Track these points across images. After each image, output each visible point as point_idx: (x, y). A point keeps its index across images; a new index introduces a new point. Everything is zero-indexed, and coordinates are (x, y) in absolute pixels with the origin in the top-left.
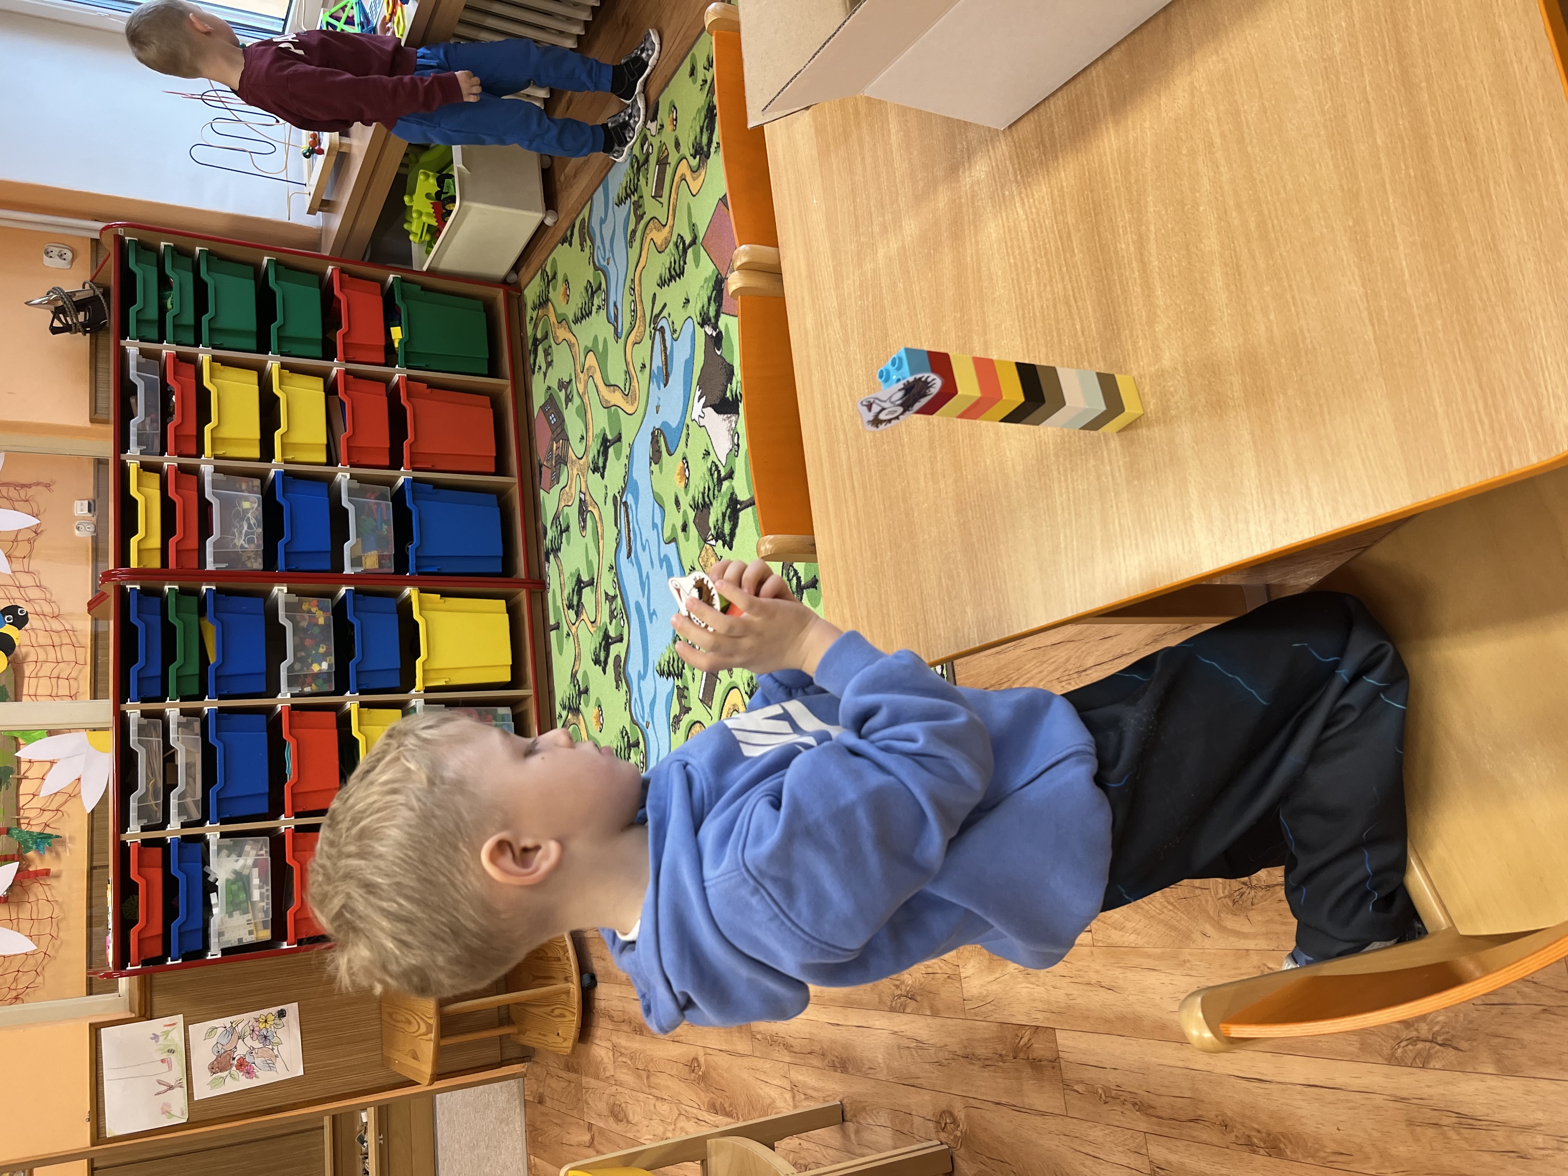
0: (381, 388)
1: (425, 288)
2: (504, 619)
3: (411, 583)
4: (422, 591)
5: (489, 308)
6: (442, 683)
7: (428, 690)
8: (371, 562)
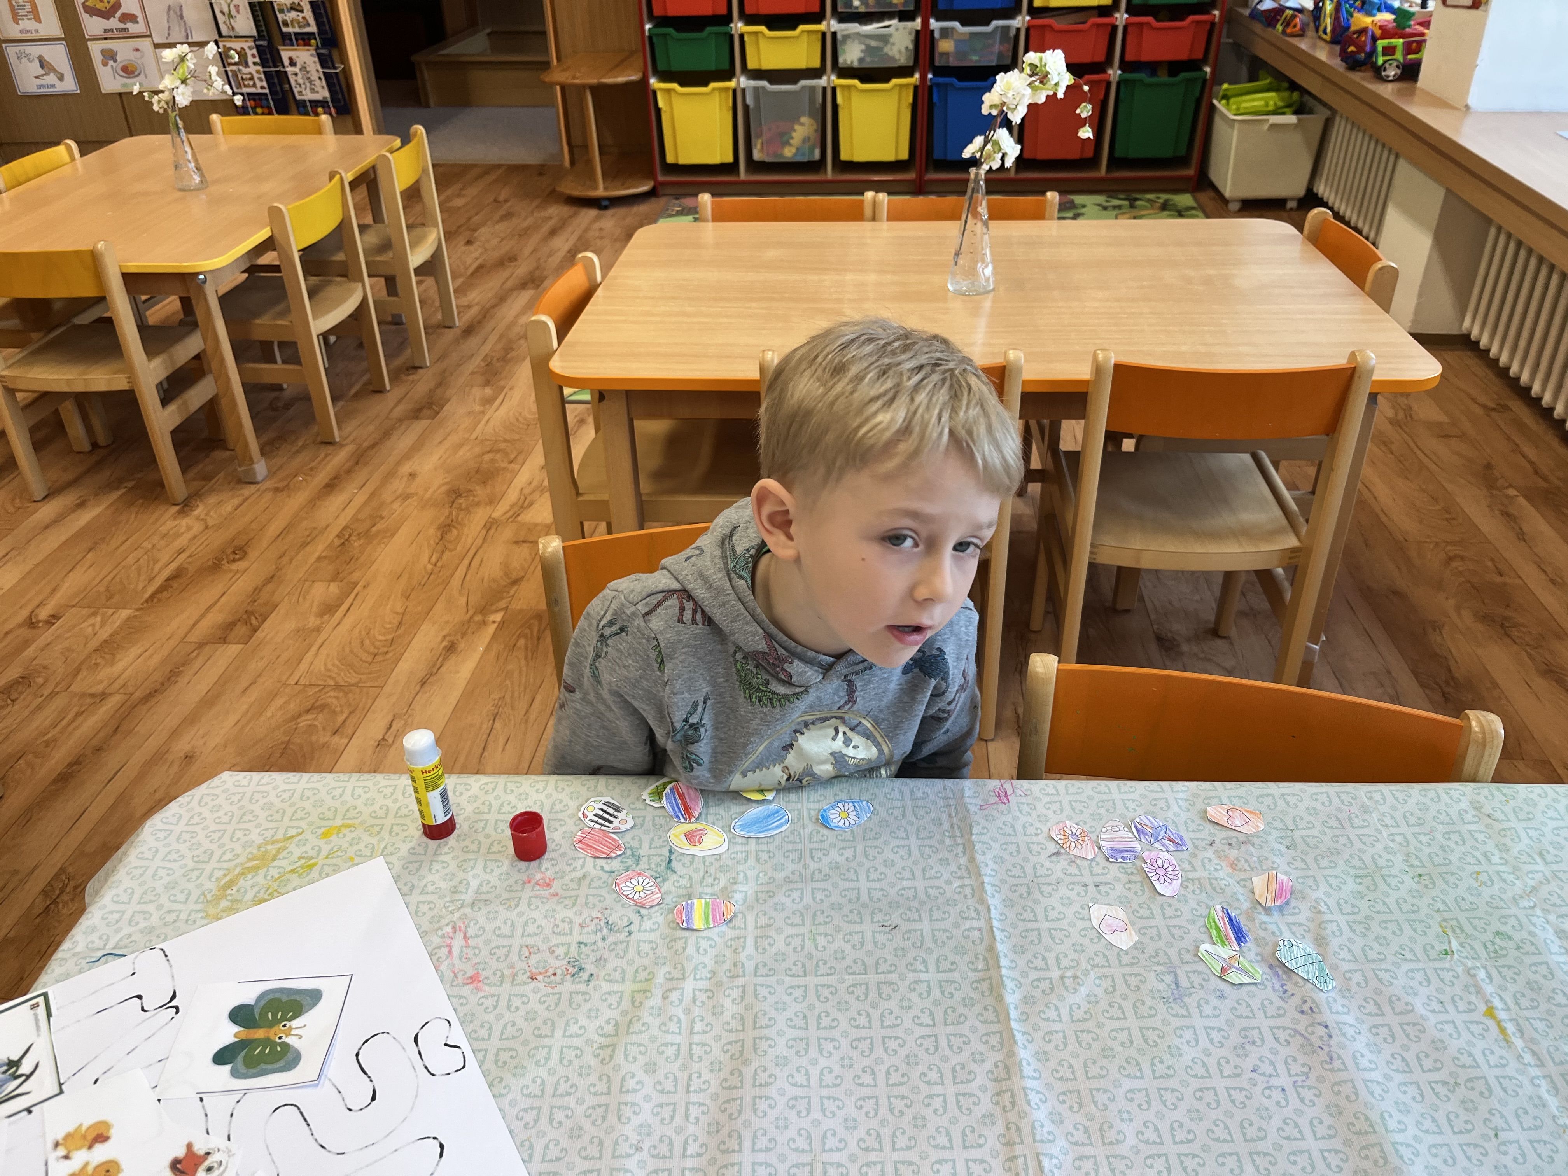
0: (1100, 57)
1: (1198, 102)
2: (890, 157)
3: (923, 78)
4: (916, 88)
5: (1182, 161)
6: (839, 100)
7: (834, 90)
8: (945, 46)
